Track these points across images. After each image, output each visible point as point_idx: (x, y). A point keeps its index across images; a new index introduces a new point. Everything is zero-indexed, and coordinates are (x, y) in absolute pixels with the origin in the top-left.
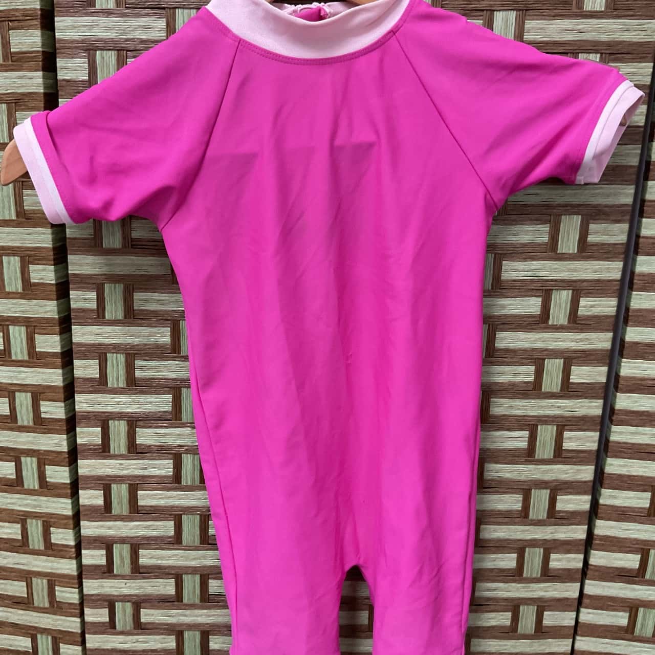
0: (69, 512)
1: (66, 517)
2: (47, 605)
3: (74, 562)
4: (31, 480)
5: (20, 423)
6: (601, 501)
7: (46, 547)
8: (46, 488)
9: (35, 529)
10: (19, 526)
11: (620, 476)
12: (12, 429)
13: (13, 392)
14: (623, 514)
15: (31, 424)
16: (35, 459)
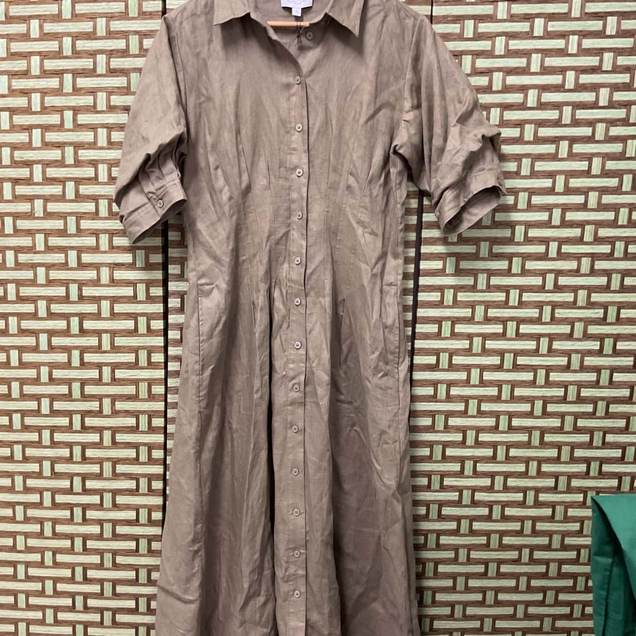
0: (162, 344)
1: (161, 347)
2: (146, 397)
3: (163, 371)
4: (142, 329)
5: (138, 299)
6: (417, 331)
7: (148, 365)
8: (150, 332)
9: (143, 355)
10: (134, 354)
11: (423, 317)
12: (134, 303)
13: (136, 284)
14: (426, 336)
15: (145, 299)
16: (145, 318)
